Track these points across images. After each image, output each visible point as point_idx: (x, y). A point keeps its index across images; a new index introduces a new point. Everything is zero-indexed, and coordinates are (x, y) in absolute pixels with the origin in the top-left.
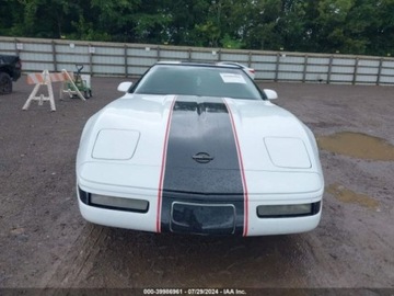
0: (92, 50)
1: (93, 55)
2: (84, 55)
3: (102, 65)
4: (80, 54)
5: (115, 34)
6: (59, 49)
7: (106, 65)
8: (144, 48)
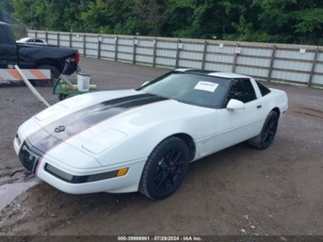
0: (238, 50)
1: (238, 55)
2: (230, 55)
3: (245, 66)
4: (226, 54)
5: (274, 34)
6: (210, 48)
7: (250, 66)
8: (298, 50)
